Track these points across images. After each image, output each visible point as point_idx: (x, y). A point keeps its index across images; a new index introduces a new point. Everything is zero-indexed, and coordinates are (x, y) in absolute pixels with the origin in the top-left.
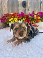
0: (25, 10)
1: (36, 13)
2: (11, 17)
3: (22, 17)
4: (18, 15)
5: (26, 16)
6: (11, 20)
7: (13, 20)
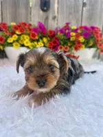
0: (47, 18)
1: (74, 27)
2: (13, 33)
3: (40, 35)
4: (30, 30)
5: (51, 32)
6: (14, 41)
7: (17, 41)
